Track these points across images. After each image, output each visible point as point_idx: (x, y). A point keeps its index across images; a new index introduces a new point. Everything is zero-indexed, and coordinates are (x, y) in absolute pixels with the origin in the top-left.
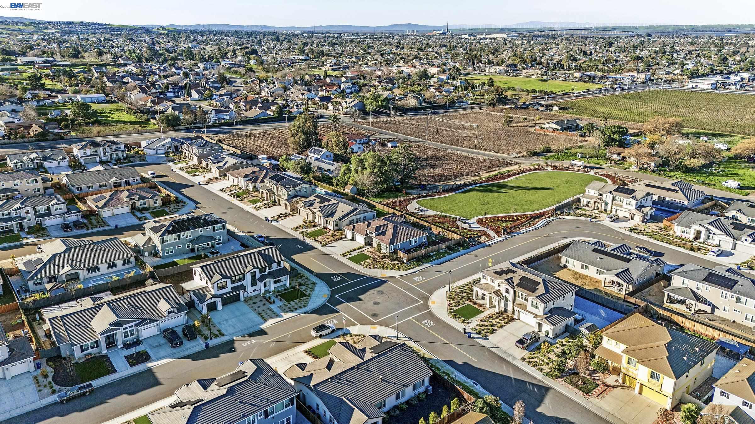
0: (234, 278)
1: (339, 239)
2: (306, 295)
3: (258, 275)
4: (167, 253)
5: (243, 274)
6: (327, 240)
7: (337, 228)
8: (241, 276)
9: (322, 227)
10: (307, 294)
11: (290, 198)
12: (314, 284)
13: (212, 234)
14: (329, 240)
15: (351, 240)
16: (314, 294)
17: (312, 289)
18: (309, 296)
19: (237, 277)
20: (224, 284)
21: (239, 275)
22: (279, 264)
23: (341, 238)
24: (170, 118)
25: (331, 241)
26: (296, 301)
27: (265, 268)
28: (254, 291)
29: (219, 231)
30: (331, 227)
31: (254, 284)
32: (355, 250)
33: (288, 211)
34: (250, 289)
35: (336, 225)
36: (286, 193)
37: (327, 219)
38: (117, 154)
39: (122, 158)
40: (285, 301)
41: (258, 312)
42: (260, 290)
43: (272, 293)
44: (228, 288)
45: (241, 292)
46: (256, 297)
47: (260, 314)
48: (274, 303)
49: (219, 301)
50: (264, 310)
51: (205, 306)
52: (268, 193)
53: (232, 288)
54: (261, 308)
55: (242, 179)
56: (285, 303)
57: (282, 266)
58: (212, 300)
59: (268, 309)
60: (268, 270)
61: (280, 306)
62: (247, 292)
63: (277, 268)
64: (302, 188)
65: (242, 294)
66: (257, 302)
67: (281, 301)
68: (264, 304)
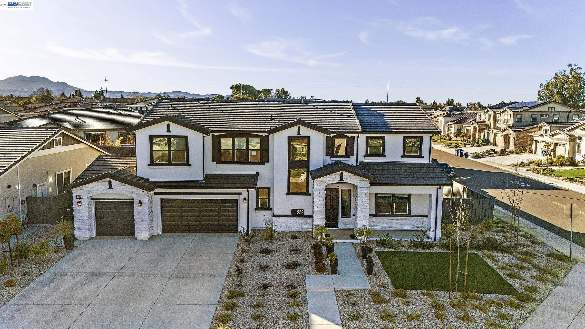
3: (318, 154)
5: (264, 137)
8: (255, 143)
10: (516, 284)
11: (519, 126)
16: (559, 297)
17: (551, 276)
18: (527, 298)
19: (240, 143)
20: (176, 145)
26: (443, 296)
27: (350, 139)
28: (295, 213)
31: (295, 188)
34: (281, 202)
36: (511, 116)
40: (387, 281)
41: (238, 286)
42: (312, 217)
43: (359, 241)
44: (190, 165)
45: (241, 198)
46: (294, 237)
47: (233, 295)
48: (334, 271)
49: (140, 202)
50: (265, 286)
51: (80, 202)
52: (477, 126)
53: (207, 177)
54: (267, 273)
55: (443, 119)
56: (383, 286)
57: (423, 157)
58: (110, 188)
59: (292, 286)
60: (365, 156)
61: (350, 295)
62: (271, 210)
63: (402, 157)
64: (549, 112)
65: (242, 207)
66: (277, 251)
67: (369, 271)
68: (295, 265)
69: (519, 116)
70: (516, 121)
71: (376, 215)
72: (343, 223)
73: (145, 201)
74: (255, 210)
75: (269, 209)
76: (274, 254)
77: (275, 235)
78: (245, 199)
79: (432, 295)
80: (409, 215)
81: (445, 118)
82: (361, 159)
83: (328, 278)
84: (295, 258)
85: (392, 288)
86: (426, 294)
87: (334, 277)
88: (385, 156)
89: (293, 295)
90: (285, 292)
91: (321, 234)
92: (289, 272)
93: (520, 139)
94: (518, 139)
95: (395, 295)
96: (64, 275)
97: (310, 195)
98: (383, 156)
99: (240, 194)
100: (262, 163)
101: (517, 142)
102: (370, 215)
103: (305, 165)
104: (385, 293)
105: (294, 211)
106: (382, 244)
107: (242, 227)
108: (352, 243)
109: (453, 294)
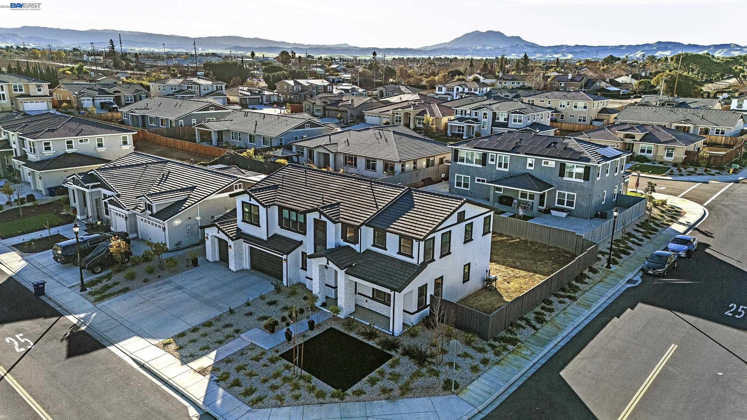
4: (459, 184)
13: (553, 178)
29: (574, 179)
45: (283, 258)
47: (208, 325)
51: (207, 238)
59: (238, 331)
60: (372, 245)
63: (398, 253)
65: (284, 265)
68: (264, 319)
74: (301, 268)
77: (297, 292)
79: (288, 368)
86: (286, 366)
87: (267, 335)
88: (386, 250)
89: (229, 337)
96: (170, 283)
100: (305, 234)
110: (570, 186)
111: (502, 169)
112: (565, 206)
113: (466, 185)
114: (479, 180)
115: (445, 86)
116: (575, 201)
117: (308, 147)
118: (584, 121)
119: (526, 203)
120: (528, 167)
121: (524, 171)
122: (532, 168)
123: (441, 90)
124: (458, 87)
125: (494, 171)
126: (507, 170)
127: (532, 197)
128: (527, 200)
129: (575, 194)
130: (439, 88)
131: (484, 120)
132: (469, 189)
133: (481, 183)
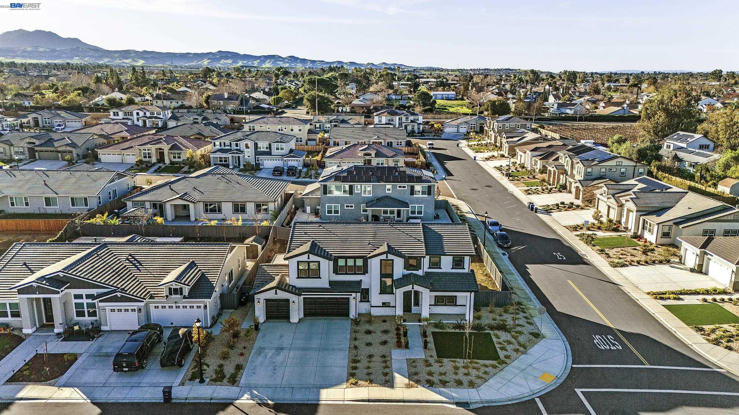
0: (341, 262)
1: (661, 262)
2: (496, 357)
3: (399, 269)
4: (330, 212)
5: (365, 260)
6: (629, 258)
7: (666, 240)
8: (360, 262)
9: (631, 233)
10: (502, 354)
11: (589, 178)
12: (537, 336)
13: (406, 197)
14: (635, 259)
15: (692, 270)
16: (521, 362)
17: (523, 348)
18: (503, 362)
19: (350, 262)
20: (313, 266)
21: (355, 258)
22: (458, 262)
23: (668, 262)
24: (497, 103)
25: (638, 262)
26: (460, 362)
27: (419, 259)
28: (385, 305)
29: (421, 196)
30: (651, 237)
31: (385, 290)
32: (696, 293)
33: (579, 202)
34: (376, 298)
35: (666, 235)
36: (583, 169)
37: (647, 218)
38: (413, 126)
39: (417, 131)
40: (434, 353)
41: (356, 356)
42: (395, 307)
43: (423, 324)
44: (321, 278)
45: (351, 298)
46: (384, 321)
47: (355, 361)
48: (407, 347)
49: (294, 302)
50: (370, 356)
51: (259, 302)
52: (557, 171)
53: (331, 283)
54: (370, 348)
55: (530, 153)
56: (431, 356)
57: (465, 269)
58: (276, 294)
59: (384, 356)
60: (428, 268)
61: (414, 362)
62: (369, 302)
63: (452, 269)
64: (617, 165)
65: (352, 302)
66: (375, 332)
67: (425, 347)
68: (385, 343)
69: (589, 170)
70: (587, 174)
71: (435, 305)
72: (414, 309)
73: (296, 301)
74: (360, 302)
75: (368, 301)
76: (373, 334)
77: (373, 319)
78: (354, 298)
79: (455, 362)
80: (456, 305)
81: (532, 152)
82: (426, 269)
83: (404, 351)
84: (385, 337)
85: (436, 358)
86: (452, 361)
87: (407, 350)
88: (441, 268)
89: (385, 362)
90: (380, 359)
91: (401, 321)
92: (382, 347)
93: (588, 193)
94: (586, 193)
95: (437, 362)
96: (264, 348)
97: (394, 294)
98: (440, 268)
99: (351, 295)
100: (364, 274)
101: (585, 196)
102: (430, 305)
103: (391, 276)
104: (431, 360)
105: (384, 303)
106: (436, 326)
107: (353, 316)
108: (419, 325)
109: (465, 361)
110: (418, 201)
111: (367, 195)
112: (416, 215)
113: (336, 212)
114: (347, 206)
115: (121, 111)
116: (423, 210)
117: (150, 201)
118: (301, 141)
119: (389, 218)
120: (387, 192)
121: (384, 195)
122: (390, 192)
123: (118, 115)
124: (138, 111)
125: (361, 198)
126: (371, 195)
127: (392, 212)
128: (389, 215)
129: (423, 206)
130: (114, 113)
131: (246, 150)
132: (339, 215)
133: (349, 208)
